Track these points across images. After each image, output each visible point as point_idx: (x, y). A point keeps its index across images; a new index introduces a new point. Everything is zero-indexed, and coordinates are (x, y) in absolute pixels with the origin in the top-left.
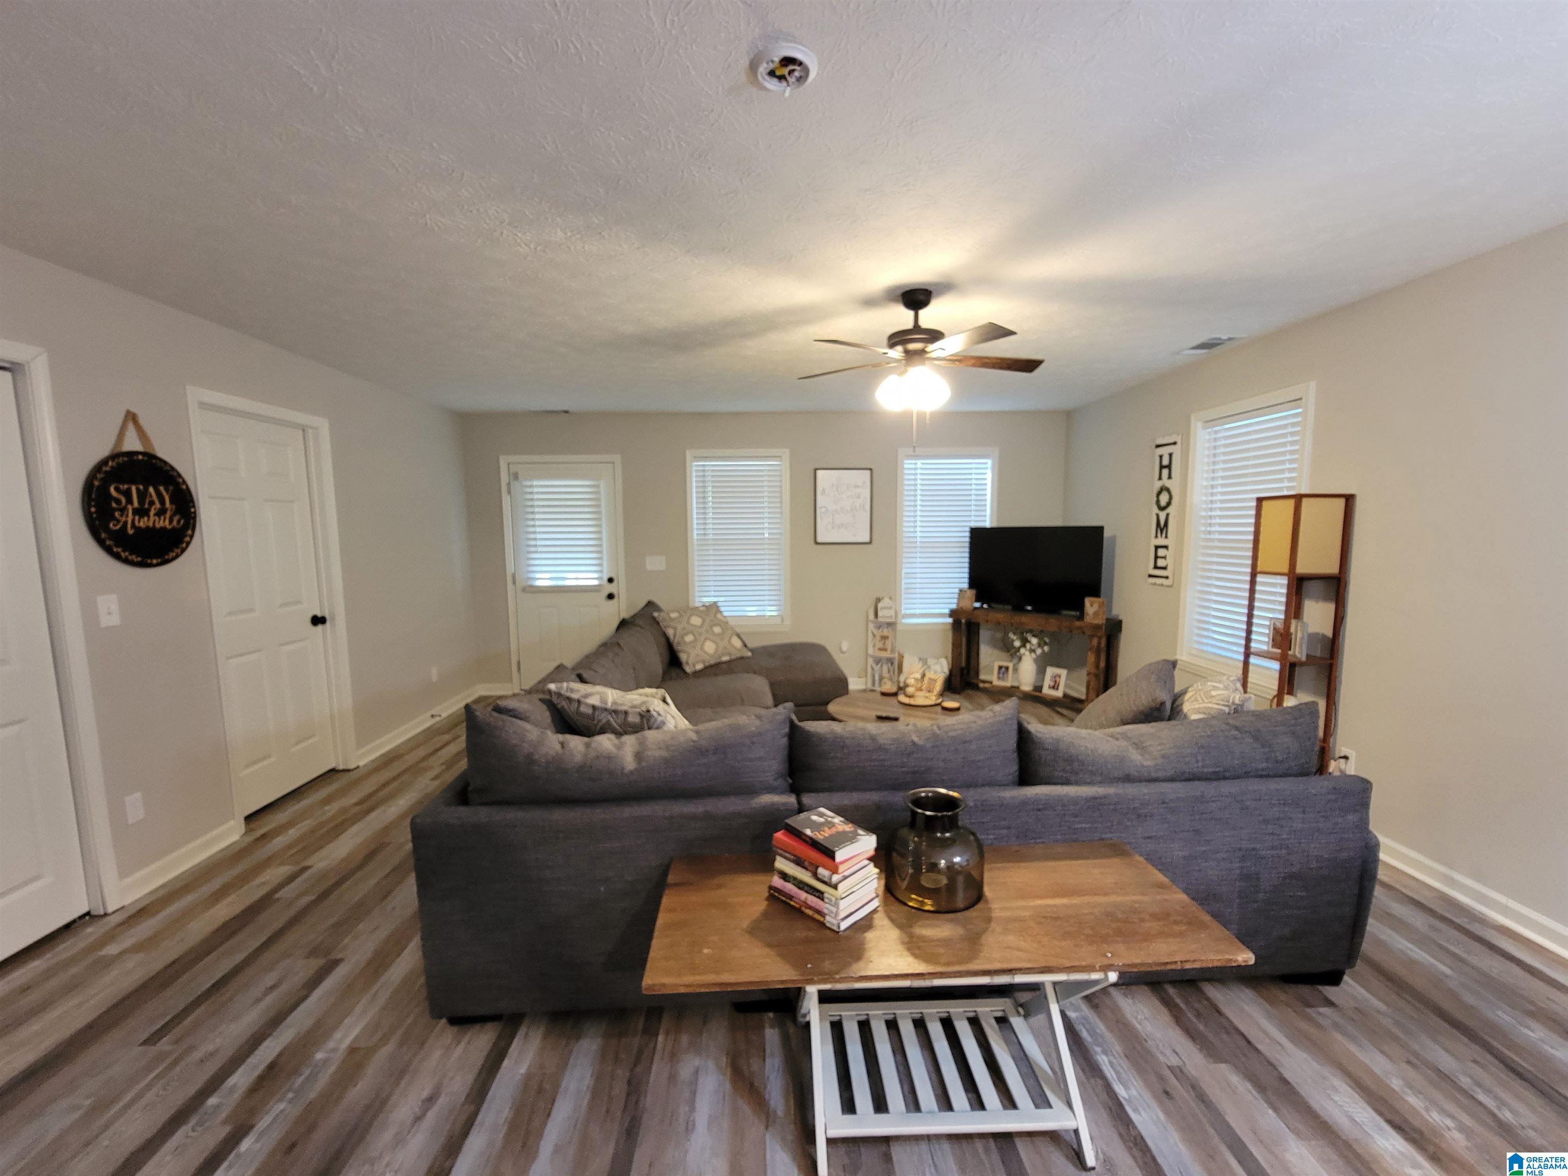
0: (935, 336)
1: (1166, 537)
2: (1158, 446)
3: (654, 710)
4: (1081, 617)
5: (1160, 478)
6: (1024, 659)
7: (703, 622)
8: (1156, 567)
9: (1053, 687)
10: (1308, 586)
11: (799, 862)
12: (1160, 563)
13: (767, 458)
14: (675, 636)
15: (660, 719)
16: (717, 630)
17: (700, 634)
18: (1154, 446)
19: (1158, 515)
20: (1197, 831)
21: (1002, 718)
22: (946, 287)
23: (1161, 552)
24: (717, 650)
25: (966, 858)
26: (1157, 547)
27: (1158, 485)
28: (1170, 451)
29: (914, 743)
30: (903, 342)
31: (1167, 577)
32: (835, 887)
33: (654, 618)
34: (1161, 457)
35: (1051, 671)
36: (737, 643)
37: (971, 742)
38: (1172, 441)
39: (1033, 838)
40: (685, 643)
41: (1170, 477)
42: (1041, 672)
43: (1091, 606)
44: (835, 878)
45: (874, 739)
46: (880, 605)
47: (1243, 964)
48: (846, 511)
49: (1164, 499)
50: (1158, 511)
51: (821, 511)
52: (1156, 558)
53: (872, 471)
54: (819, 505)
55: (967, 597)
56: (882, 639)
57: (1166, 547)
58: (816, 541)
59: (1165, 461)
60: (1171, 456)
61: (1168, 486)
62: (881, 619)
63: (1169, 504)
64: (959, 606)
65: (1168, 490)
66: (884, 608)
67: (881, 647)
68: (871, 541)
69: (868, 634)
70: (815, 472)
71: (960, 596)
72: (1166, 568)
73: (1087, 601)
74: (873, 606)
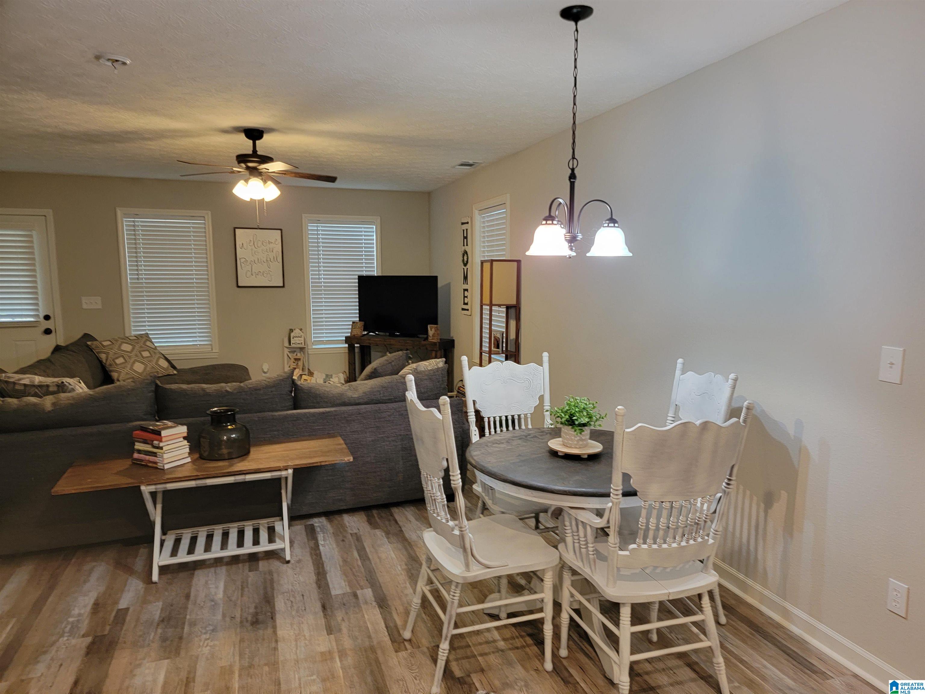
0: (266, 159)
1: (467, 284)
2: (463, 224)
3: (66, 382)
4: (426, 339)
5: (463, 245)
7: (133, 349)
8: (464, 303)
11: (145, 442)
12: (465, 300)
13: (193, 217)
14: (107, 360)
15: (70, 387)
16: (146, 354)
17: (130, 357)
18: (460, 224)
19: (464, 269)
20: (378, 427)
21: (281, 378)
22: (270, 130)
23: (466, 294)
24: (145, 369)
25: (238, 435)
26: (464, 290)
27: (463, 249)
28: (467, 228)
29: (227, 391)
30: (245, 162)
31: (468, 310)
32: (161, 448)
33: (88, 346)
34: (463, 231)
36: (164, 364)
37: (260, 390)
38: (467, 221)
39: (292, 435)
40: (116, 364)
41: (467, 244)
43: (431, 330)
44: (161, 445)
45: (204, 391)
46: (292, 335)
47: (348, 461)
48: (262, 262)
49: (465, 259)
50: (464, 267)
51: (241, 261)
52: (464, 297)
53: (281, 231)
54: (239, 256)
55: (358, 327)
56: (296, 361)
57: (467, 290)
58: (238, 285)
59: (465, 234)
60: (467, 231)
61: (467, 250)
62: (293, 346)
63: (467, 262)
64: (352, 334)
65: (467, 253)
66: (296, 337)
67: (295, 367)
68: (284, 286)
69: (285, 357)
70: (235, 230)
71: (352, 326)
72: (467, 304)
73: (429, 327)
74: (287, 336)
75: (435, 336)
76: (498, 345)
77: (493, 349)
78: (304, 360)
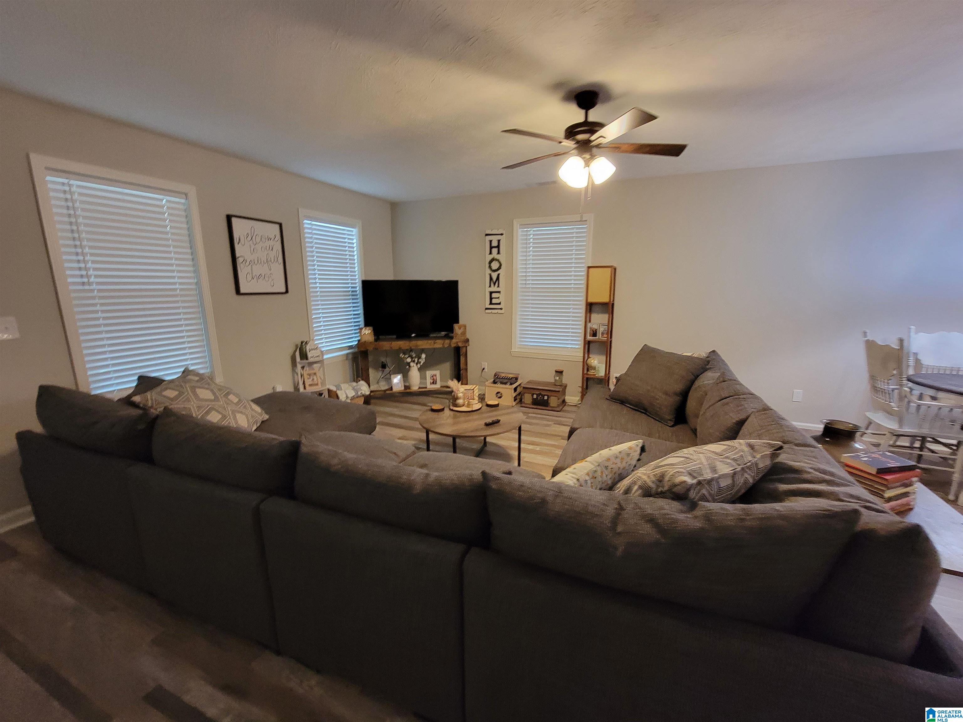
1: (498, 287)
2: (487, 235)
5: (491, 253)
6: (412, 369)
8: (491, 303)
9: (433, 383)
10: (594, 308)
12: (494, 301)
18: (484, 235)
19: (490, 275)
26: (491, 293)
27: (491, 257)
28: (499, 239)
31: (501, 309)
34: (491, 241)
35: (429, 373)
38: (500, 233)
41: (499, 253)
42: (423, 377)
43: (459, 329)
46: (307, 348)
48: (262, 262)
49: (495, 265)
50: (491, 272)
51: (239, 261)
52: (491, 299)
53: (281, 225)
54: (238, 254)
55: (368, 332)
56: (310, 376)
57: (499, 292)
58: (238, 291)
59: (495, 244)
60: (499, 241)
61: (498, 258)
62: (311, 360)
63: (499, 268)
64: (363, 340)
65: (498, 260)
66: (312, 350)
67: (311, 383)
68: (287, 292)
69: (297, 374)
70: (229, 218)
71: (360, 332)
72: (500, 304)
73: (456, 326)
74: (298, 349)
75: (464, 333)
76: (594, 334)
77: (589, 338)
78: (320, 374)
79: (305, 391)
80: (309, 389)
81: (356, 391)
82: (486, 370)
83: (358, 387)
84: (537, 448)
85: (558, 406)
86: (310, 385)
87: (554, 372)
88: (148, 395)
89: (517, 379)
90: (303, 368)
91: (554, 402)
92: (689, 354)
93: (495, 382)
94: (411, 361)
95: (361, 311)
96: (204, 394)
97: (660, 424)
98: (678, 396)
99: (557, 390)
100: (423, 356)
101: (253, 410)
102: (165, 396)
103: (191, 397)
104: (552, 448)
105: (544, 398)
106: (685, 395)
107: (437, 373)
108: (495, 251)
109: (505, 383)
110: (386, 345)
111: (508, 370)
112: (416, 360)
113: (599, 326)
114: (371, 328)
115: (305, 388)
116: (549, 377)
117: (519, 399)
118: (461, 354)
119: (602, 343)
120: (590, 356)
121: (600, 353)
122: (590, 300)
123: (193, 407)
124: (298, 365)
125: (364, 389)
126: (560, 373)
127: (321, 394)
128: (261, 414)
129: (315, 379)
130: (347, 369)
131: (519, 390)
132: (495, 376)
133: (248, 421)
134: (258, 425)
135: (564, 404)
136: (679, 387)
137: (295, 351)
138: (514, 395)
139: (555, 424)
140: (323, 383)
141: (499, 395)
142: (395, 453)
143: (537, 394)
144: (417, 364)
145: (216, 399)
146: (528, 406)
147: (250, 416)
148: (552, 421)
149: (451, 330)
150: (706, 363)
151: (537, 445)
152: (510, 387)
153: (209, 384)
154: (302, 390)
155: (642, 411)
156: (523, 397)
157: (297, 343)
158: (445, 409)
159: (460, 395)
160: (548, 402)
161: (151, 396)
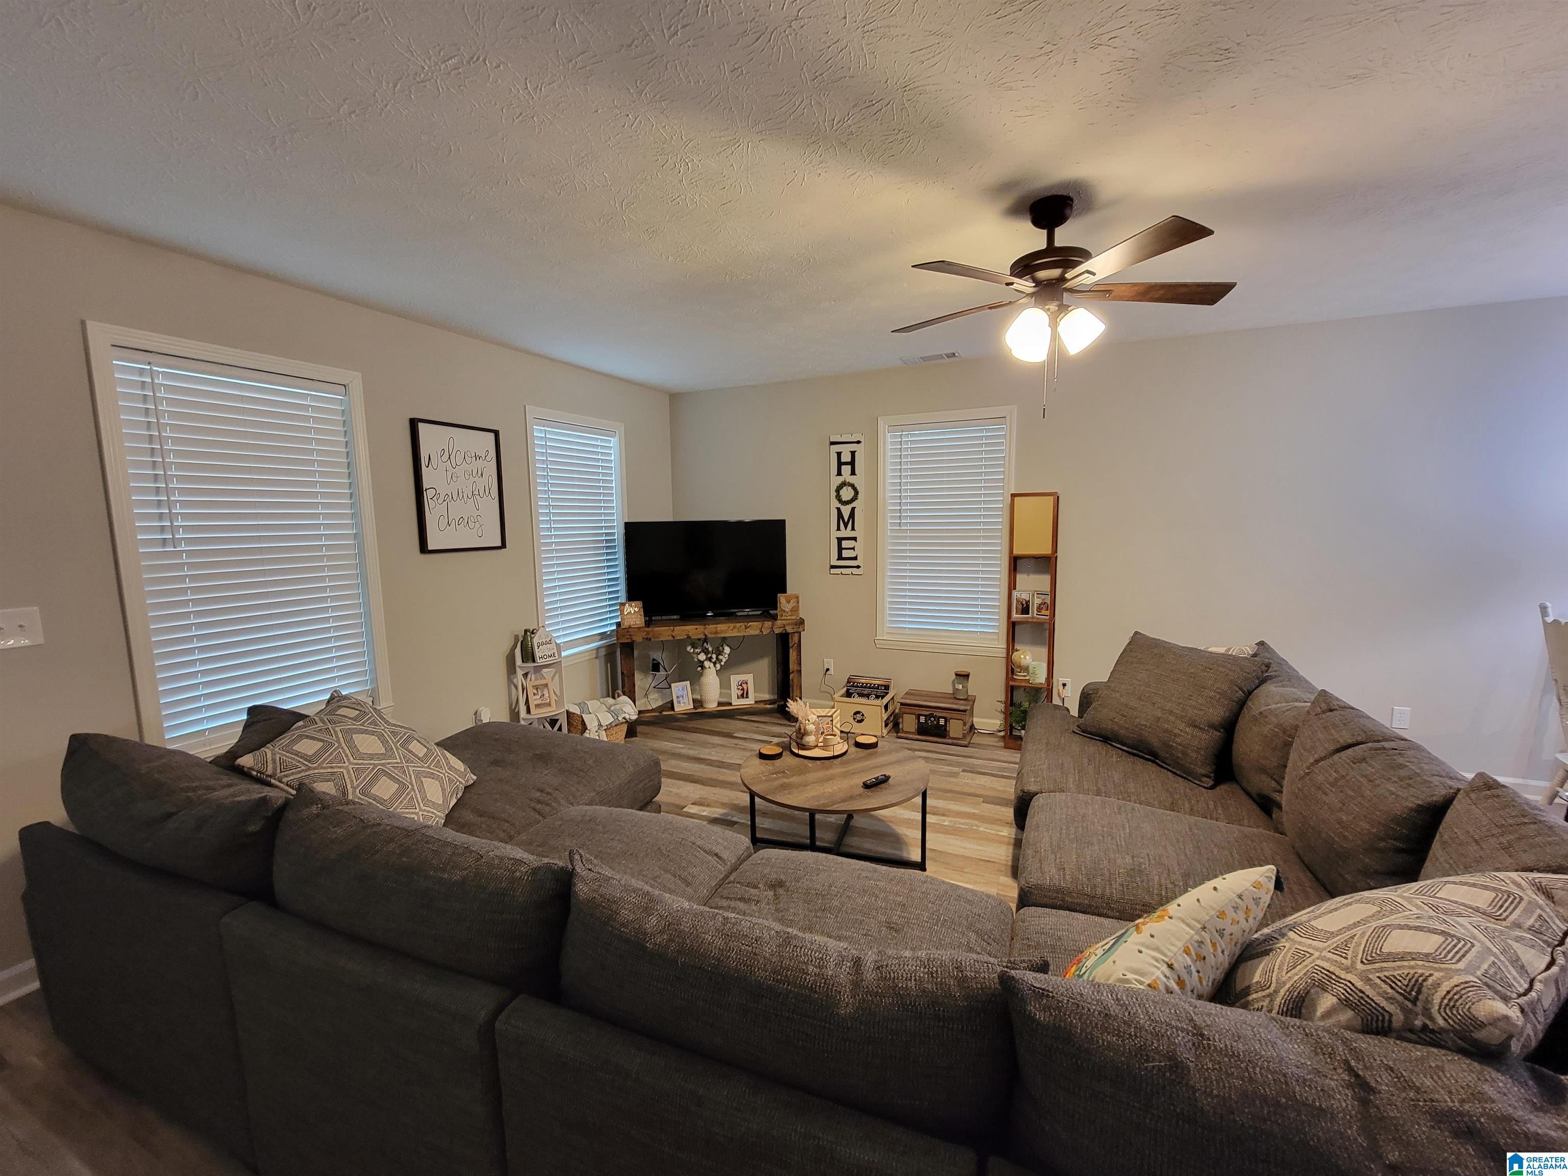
1: (853, 529)
2: (832, 443)
5: (839, 473)
6: (707, 671)
8: (840, 558)
10: (1022, 564)
12: (845, 554)
16: (418, 749)
18: (828, 443)
19: (840, 509)
23: (845, 544)
26: (840, 540)
27: (840, 480)
31: (858, 567)
34: (839, 454)
35: (735, 679)
36: (457, 763)
41: (853, 473)
42: (725, 685)
43: (787, 602)
46: (535, 641)
48: (465, 496)
49: (847, 494)
50: (839, 505)
51: (428, 495)
52: (840, 549)
53: (496, 433)
54: (426, 484)
55: (633, 612)
56: (537, 689)
57: (855, 539)
58: (423, 548)
59: (846, 458)
60: (853, 453)
61: (851, 482)
62: (540, 662)
63: (855, 498)
64: (626, 624)
65: (853, 486)
66: (543, 644)
67: (539, 702)
68: (504, 545)
69: (517, 688)
70: (414, 424)
71: (622, 611)
72: (855, 558)
73: (782, 598)
74: (519, 644)
75: (795, 610)
76: (1025, 610)
77: (1015, 616)
78: (554, 686)
79: (529, 716)
80: (537, 713)
81: (615, 714)
82: (831, 671)
83: (618, 707)
84: (944, 821)
85: (964, 736)
86: (537, 706)
87: (954, 676)
88: (268, 751)
89: (887, 687)
90: (525, 675)
91: (955, 728)
92: (1222, 650)
93: (848, 694)
94: (706, 660)
95: (621, 574)
96: (368, 744)
97: (1186, 783)
98: (1217, 730)
99: (962, 708)
100: (727, 650)
101: (451, 768)
102: (297, 754)
103: (344, 751)
104: (970, 821)
105: (938, 722)
106: (1229, 727)
107: (749, 678)
108: (846, 469)
109: (867, 696)
110: (664, 632)
111: (873, 673)
112: (714, 656)
113: (1033, 595)
114: (640, 603)
115: (528, 711)
116: (943, 683)
117: (894, 724)
118: (790, 645)
119: (1038, 625)
120: (1017, 646)
121: (1035, 642)
122: (1016, 552)
123: (348, 772)
124: (518, 669)
125: (628, 710)
126: (963, 677)
127: (553, 722)
128: (463, 775)
129: (547, 695)
130: (596, 674)
131: (890, 709)
132: (848, 682)
133: (443, 790)
134: (460, 795)
135: (972, 733)
136: (1218, 713)
137: (515, 647)
138: (885, 716)
139: (963, 771)
140: (559, 703)
141: (859, 717)
142: (716, 855)
143: (925, 716)
144: (715, 663)
145: (389, 753)
146: (911, 736)
147: (445, 781)
148: (959, 765)
149: (774, 604)
150: (1264, 668)
151: (943, 815)
152: (878, 702)
153: (374, 723)
154: (523, 713)
155: (1147, 756)
156: (900, 720)
157: (516, 633)
158: (784, 754)
159: (811, 727)
160: (945, 729)
161: (274, 754)
